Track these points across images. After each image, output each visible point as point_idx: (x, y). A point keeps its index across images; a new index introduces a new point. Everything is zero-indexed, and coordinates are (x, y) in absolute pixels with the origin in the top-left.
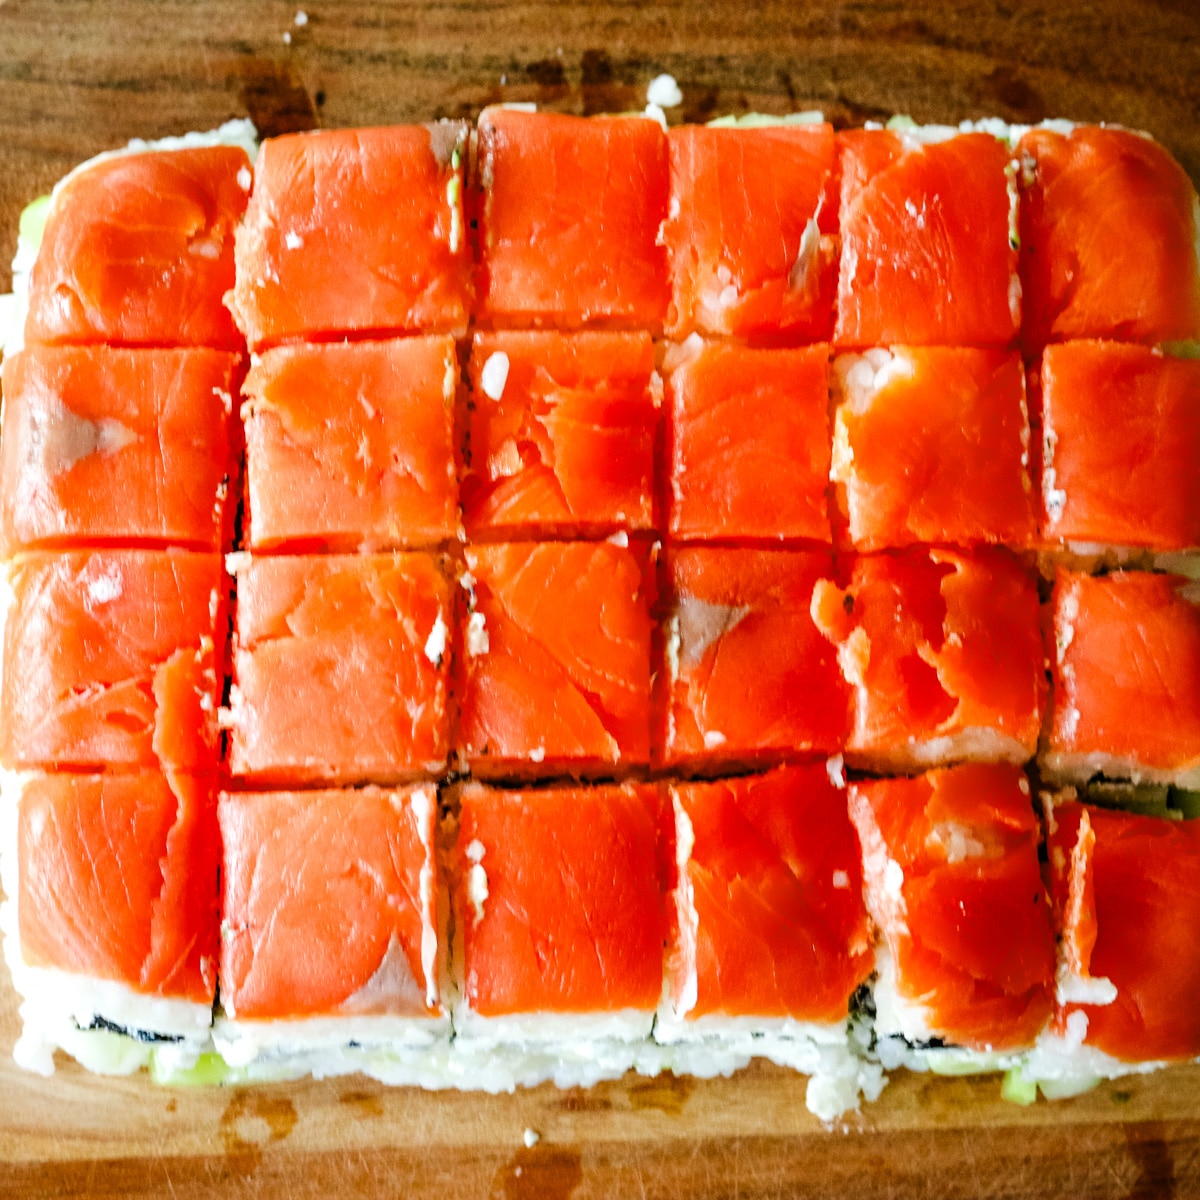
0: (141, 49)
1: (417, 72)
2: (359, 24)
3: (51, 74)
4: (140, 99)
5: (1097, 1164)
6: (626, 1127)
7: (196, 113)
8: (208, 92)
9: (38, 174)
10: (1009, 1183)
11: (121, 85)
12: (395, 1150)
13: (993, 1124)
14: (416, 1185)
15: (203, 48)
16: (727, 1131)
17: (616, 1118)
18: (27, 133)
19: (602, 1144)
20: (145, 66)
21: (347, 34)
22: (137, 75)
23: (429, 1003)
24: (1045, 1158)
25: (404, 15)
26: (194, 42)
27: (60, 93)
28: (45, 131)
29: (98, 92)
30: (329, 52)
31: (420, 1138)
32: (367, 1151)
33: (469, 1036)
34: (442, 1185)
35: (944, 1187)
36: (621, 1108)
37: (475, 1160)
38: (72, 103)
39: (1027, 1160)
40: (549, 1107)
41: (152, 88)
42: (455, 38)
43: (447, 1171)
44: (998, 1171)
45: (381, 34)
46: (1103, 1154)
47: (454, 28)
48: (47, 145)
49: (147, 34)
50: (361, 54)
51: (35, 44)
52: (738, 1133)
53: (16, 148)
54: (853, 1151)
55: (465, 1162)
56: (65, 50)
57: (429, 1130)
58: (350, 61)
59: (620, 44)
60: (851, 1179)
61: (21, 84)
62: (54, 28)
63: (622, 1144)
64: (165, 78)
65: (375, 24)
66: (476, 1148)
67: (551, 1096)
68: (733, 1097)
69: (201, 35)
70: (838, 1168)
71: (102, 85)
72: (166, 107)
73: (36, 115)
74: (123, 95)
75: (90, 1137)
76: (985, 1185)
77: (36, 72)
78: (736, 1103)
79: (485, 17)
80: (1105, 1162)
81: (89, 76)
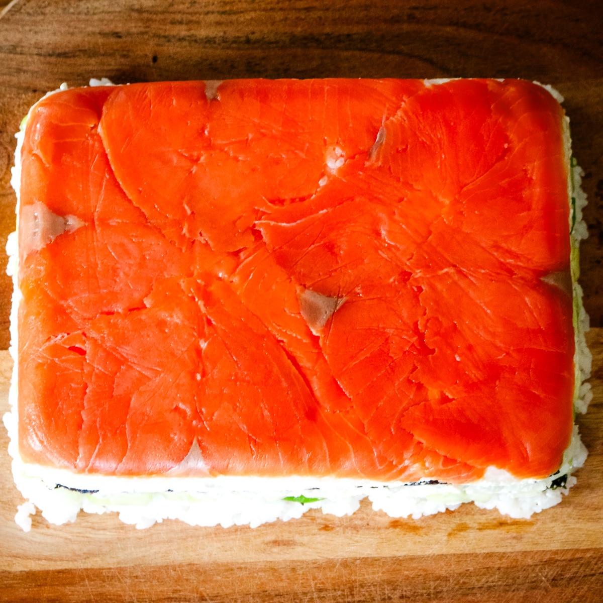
0: (69, 37)
1: (201, 46)
2: (173, 23)
3: (26, 50)
4: (68, 61)
5: (533, 570)
7: (95, 68)
8: (101, 58)
9: (20, 99)
10: (490, 580)
11: (59, 55)
12: (194, 564)
13: (483, 551)
14: (203, 581)
15: (99, 36)
16: (353, 555)
17: (299, 549)
18: (15, 80)
19: (292, 562)
20: (70, 45)
21: (167, 27)
22: (67, 50)
24: (507, 568)
25: (194, 18)
26: (94, 33)
27: (30, 60)
28: (24, 78)
29: (48, 59)
30: (159, 36)
31: (206, 559)
32: (180, 566)
34: (217, 581)
35: (458, 582)
37: (232, 570)
38: (36, 64)
39: (499, 569)
40: (267, 544)
41: (74, 56)
42: (219, 28)
43: (218, 575)
44: (484, 574)
45: (184, 27)
46: (536, 565)
47: (219, 23)
48: (24, 85)
49: (71, 30)
50: (174, 37)
51: (19, 36)
52: (358, 556)
53: (10, 86)
54: (414, 565)
55: (227, 570)
56: (32, 39)
57: (210, 555)
58: (169, 41)
59: (299, 29)
60: (413, 578)
61: (12, 56)
62: (27, 28)
63: (303, 562)
64: (80, 51)
65: (181, 23)
66: (232, 564)
68: (356, 539)
69: (97, 30)
70: (406, 573)
71: (50, 55)
72: (80, 65)
73: (19, 70)
74: (60, 59)
75: (48, 559)
76: (478, 581)
77: (19, 50)
79: (234, 17)
80: (537, 569)
81: (43, 51)
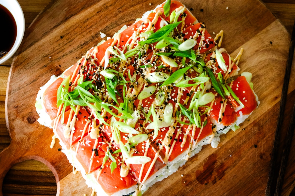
1: (70, 54)
2: (58, 53)
3: (23, 86)
4: (37, 81)
6: (193, 166)
7: (46, 78)
8: (45, 75)
9: (31, 100)
10: (243, 140)
11: (33, 82)
14: (173, 191)
15: (40, 70)
16: (205, 158)
17: (191, 166)
18: (26, 96)
19: (191, 170)
21: (57, 55)
22: (34, 79)
23: (164, 164)
24: (245, 134)
25: (62, 48)
26: (38, 70)
27: (26, 88)
28: (28, 94)
29: (31, 84)
30: (57, 59)
31: (169, 185)
32: (164, 191)
33: (170, 166)
34: (176, 189)
35: (236, 146)
36: (191, 164)
38: (28, 88)
39: (243, 136)
40: (182, 170)
41: (37, 79)
42: (71, 47)
43: (175, 187)
44: (241, 140)
45: (61, 52)
47: (70, 46)
48: (29, 96)
49: (32, 73)
50: (61, 57)
51: (18, 84)
52: (207, 157)
53: (26, 99)
54: (222, 149)
55: (177, 184)
56: (22, 82)
57: (169, 183)
58: (60, 59)
59: (93, 33)
60: (224, 153)
61: (20, 90)
62: (19, 80)
63: (194, 168)
64: (38, 77)
65: (60, 52)
66: (177, 181)
67: (181, 169)
68: (203, 153)
69: (39, 68)
70: (222, 153)
71: (31, 83)
72: (41, 80)
73: (25, 93)
74: (34, 82)
76: (240, 142)
77: (21, 87)
78: (204, 154)
79: (73, 41)
80: (252, 129)
81: (28, 83)
